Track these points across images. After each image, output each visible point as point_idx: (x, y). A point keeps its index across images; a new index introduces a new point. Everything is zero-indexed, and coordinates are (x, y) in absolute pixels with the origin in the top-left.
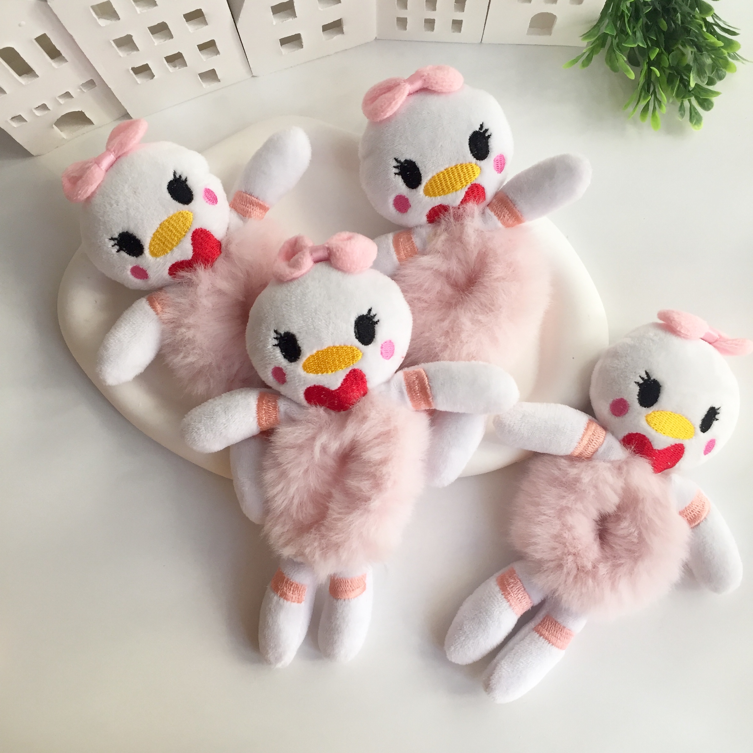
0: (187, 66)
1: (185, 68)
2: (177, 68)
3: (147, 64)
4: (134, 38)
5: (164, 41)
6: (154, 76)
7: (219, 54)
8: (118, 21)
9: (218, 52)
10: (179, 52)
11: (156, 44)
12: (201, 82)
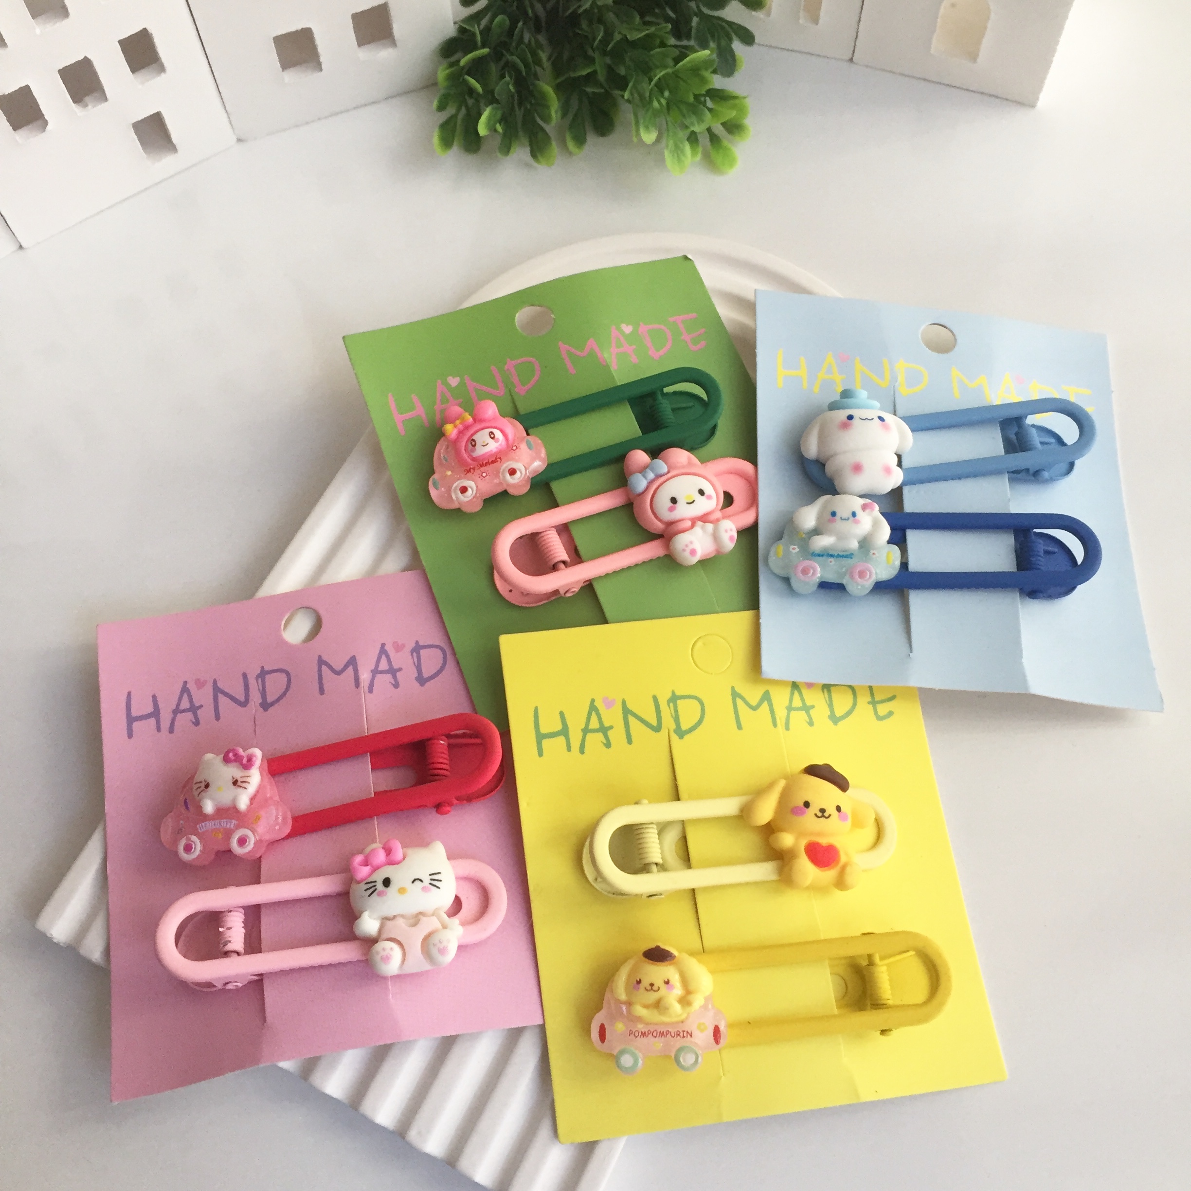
0: (106, 99)
1: (104, 105)
2: (90, 107)
3: (27, 88)
5: (53, 25)
6: (46, 123)
7: (165, 73)
9: (162, 69)
10: (86, 57)
11: (38, 31)
12: (140, 146)
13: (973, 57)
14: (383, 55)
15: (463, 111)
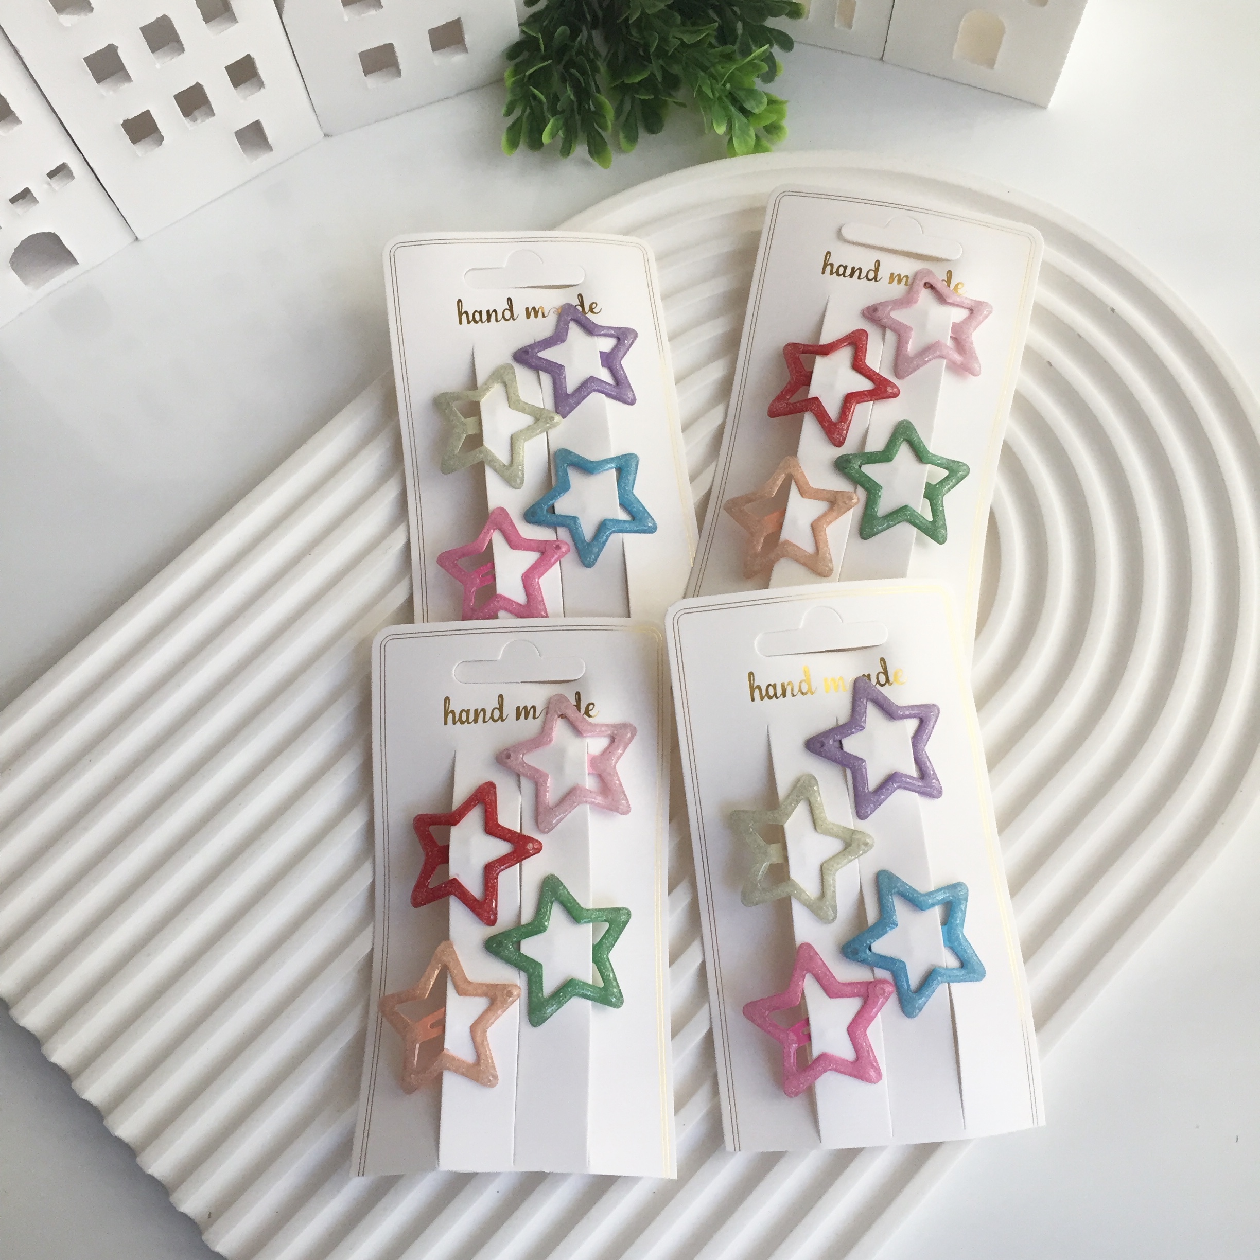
0: (213, 115)
1: (212, 119)
2: (199, 121)
3: (148, 112)
4: (121, 53)
5: (171, 60)
6: (161, 139)
7: (264, 88)
8: (90, 15)
9: (261, 84)
10: (197, 83)
11: (158, 66)
12: (242, 151)
13: (991, 63)
14: (455, 60)
15: (528, 111)
